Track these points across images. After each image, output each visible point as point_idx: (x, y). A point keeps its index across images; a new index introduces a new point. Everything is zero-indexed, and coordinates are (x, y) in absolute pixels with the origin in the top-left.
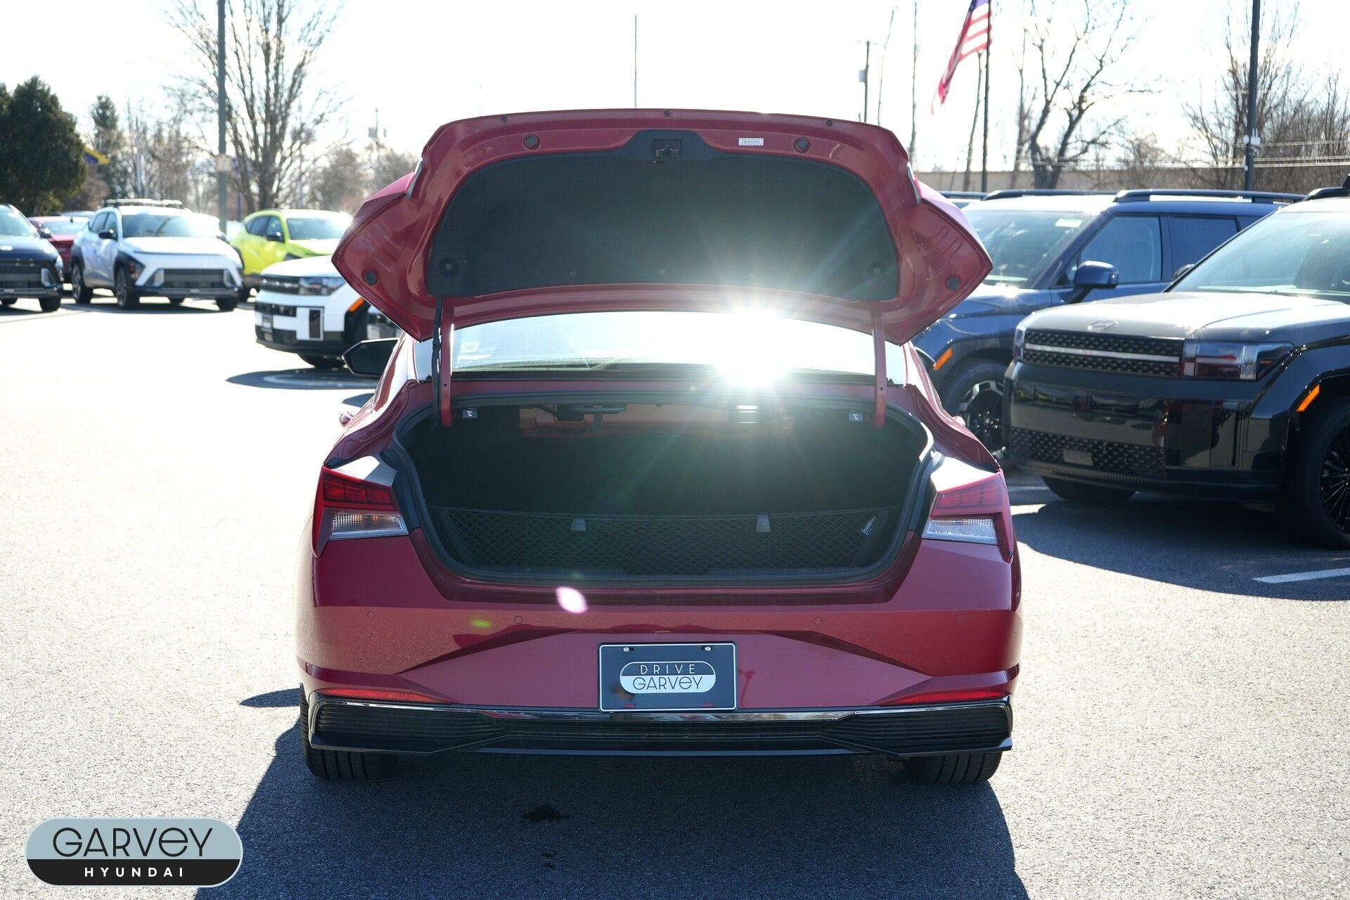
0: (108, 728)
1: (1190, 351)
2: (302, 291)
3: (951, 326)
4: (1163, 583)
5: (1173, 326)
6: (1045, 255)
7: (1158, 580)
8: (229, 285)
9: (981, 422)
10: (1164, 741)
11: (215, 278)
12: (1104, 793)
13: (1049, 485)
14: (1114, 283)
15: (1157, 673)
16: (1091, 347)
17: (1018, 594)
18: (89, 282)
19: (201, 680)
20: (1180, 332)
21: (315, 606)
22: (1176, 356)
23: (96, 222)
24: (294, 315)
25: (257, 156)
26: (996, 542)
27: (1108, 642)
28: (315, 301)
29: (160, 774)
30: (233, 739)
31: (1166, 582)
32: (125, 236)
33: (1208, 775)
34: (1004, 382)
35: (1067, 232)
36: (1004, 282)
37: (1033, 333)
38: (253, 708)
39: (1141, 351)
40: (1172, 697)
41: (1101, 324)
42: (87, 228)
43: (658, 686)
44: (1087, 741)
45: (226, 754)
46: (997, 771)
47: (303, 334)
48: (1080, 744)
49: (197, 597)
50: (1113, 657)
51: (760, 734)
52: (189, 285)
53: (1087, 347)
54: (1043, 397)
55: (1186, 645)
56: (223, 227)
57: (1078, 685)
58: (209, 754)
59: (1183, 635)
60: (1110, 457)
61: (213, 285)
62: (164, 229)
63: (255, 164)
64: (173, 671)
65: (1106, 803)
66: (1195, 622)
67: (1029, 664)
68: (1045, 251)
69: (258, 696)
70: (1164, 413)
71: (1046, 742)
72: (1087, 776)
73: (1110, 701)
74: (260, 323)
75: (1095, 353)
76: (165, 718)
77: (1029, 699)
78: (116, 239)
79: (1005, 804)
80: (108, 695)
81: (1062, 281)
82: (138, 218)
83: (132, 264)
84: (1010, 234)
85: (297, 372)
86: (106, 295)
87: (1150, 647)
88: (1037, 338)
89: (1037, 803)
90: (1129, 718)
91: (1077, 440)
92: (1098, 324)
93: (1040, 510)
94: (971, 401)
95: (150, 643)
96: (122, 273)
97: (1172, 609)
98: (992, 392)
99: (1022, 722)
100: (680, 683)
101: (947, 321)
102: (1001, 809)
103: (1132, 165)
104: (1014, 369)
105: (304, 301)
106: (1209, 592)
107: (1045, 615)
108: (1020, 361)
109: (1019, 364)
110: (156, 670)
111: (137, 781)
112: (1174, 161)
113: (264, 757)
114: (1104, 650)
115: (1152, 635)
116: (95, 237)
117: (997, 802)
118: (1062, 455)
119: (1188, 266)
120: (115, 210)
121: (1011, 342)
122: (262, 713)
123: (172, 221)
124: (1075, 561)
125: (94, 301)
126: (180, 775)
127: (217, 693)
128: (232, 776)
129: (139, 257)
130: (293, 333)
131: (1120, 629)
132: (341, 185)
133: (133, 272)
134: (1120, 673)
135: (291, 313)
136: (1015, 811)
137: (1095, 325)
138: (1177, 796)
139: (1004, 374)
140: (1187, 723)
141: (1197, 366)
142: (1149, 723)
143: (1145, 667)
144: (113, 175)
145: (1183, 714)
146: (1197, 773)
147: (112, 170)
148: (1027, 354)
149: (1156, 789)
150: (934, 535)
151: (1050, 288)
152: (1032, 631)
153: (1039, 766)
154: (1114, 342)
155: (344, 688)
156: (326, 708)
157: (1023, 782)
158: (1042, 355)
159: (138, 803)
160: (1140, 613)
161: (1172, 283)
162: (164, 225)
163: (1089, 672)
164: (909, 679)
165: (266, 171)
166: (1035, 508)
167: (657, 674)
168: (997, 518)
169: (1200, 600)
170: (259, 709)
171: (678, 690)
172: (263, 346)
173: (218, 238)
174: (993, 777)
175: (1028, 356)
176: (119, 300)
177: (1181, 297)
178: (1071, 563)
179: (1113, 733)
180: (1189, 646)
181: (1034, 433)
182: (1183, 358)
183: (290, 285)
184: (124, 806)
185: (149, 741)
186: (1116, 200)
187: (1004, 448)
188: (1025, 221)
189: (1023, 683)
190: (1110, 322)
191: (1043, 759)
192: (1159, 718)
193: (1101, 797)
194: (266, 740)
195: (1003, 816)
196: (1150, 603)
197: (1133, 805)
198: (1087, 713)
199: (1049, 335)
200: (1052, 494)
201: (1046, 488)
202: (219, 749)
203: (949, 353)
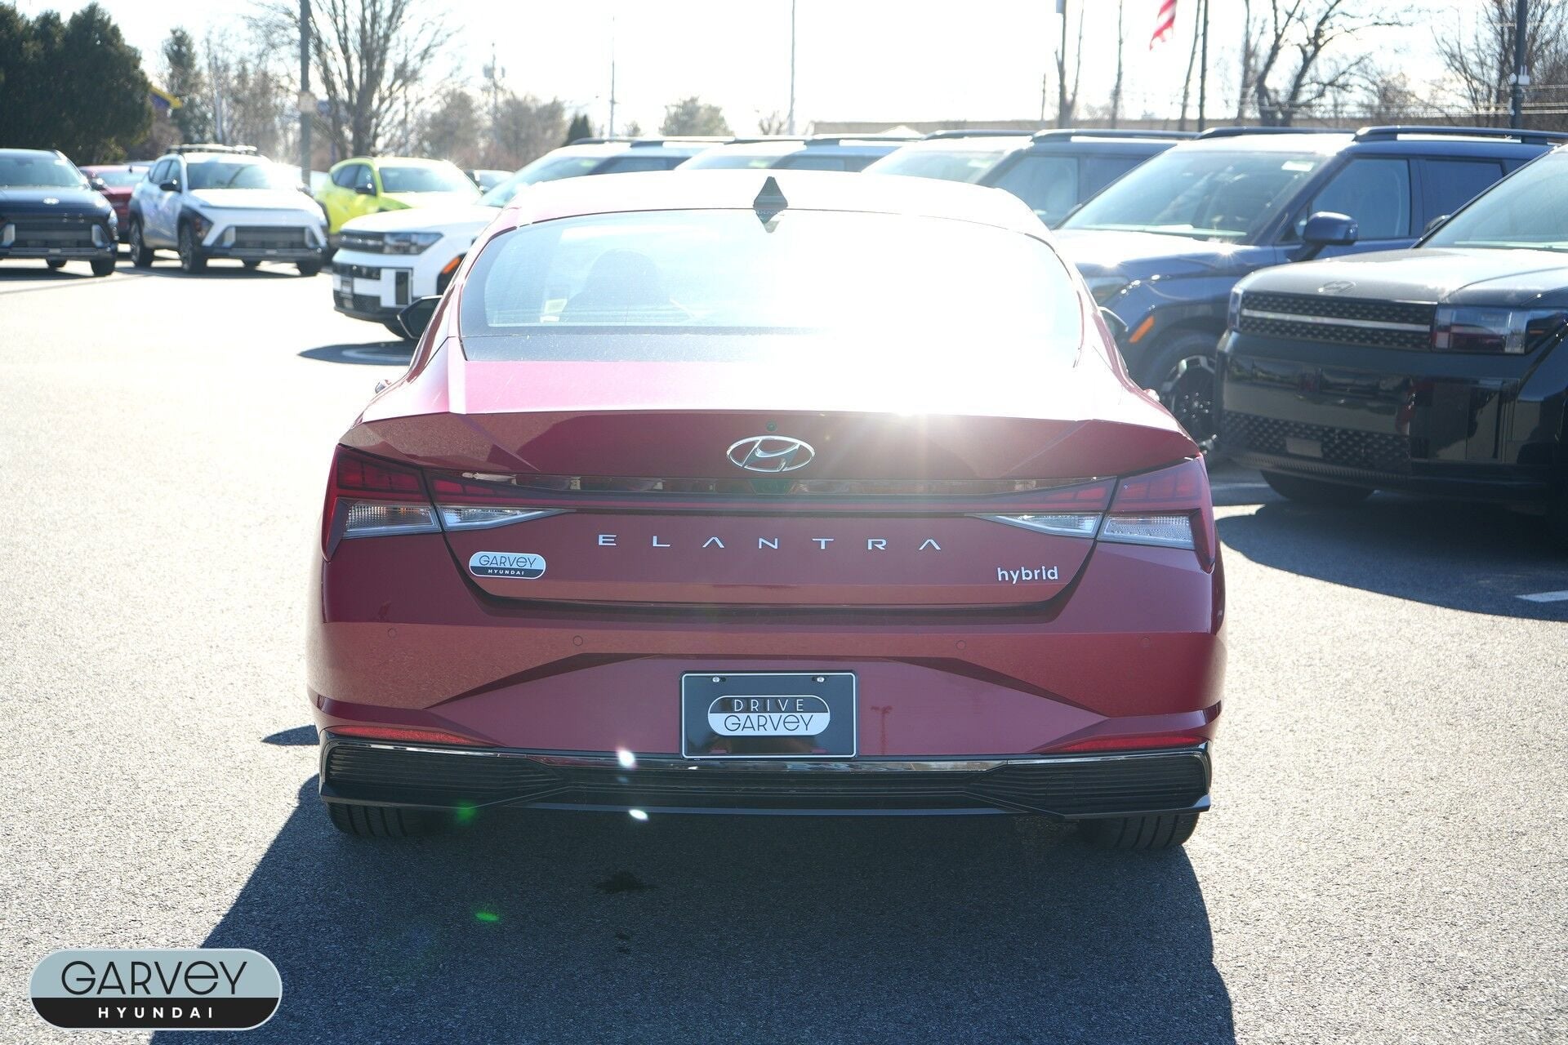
0: (96, 769)
1: (1444, 318)
2: (387, 249)
3: (1153, 289)
4: (1407, 601)
5: (1422, 287)
6: (1268, 205)
7: (1400, 597)
8: (311, 245)
9: (1189, 406)
10: (1406, 797)
11: (296, 237)
12: (1329, 862)
13: (1269, 483)
14: (1352, 238)
15: (1397, 712)
16: (1323, 313)
17: (1220, 613)
18: (150, 242)
19: (219, 710)
20: (1432, 295)
21: (325, 622)
22: (1427, 324)
23: (158, 172)
24: (378, 278)
25: (350, 97)
26: (1192, 547)
27: (1338, 672)
28: (402, 261)
29: (151, 828)
30: (248, 785)
31: (1410, 599)
32: (191, 187)
33: (1460, 841)
34: (1216, 356)
35: (1296, 177)
36: (1218, 237)
37: (1252, 297)
38: (276, 747)
39: (1383, 318)
40: (1415, 742)
41: (1335, 286)
42: (147, 179)
43: (756, 727)
44: (1308, 795)
45: (236, 804)
46: (1194, 833)
47: (389, 300)
48: (1300, 800)
49: (228, 610)
50: (1343, 691)
51: (887, 788)
52: (264, 245)
53: (1317, 314)
54: (1264, 375)
55: (1433, 677)
56: (306, 178)
57: (1299, 726)
58: (216, 804)
59: (1430, 665)
60: (1344, 447)
61: (292, 246)
62: (238, 180)
63: (349, 106)
64: (186, 700)
65: (1330, 876)
66: (1445, 648)
67: (1239, 698)
68: (1269, 199)
69: (285, 732)
70: (1410, 394)
71: (1256, 796)
72: (1306, 841)
73: (1339, 746)
74: (338, 287)
75: (1327, 320)
76: (168, 757)
77: (1237, 742)
78: (180, 191)
79: (1202, 876)
80: (102, 729)
81: (1289, 234)
82: (207, 167)
83: (198, 220)
84: (1227, 179)
85: (383, 345)
86: (171, 257)
87: (1390, 680)
88: (1256, 302)
89: (1243, 875)
90: (1361, 767)
91: (1303, 426)
92: (1331, 286)
93: (1258, 512)
94: (1175, 381)
95: (163, 664)
96: (186, 230)
97: (1417, 633)
98: (1203, 370)
99: (1227, 771)
100: (784, 722)
101: (1149, 284)
102: (1197, 882)
103: (1376, 110)
104: (1228, 341)
105: (389, 262)
106: (1463, 613)
107: (1260, 638)
108: (1236, 331)
109: (1234, 335)
110: (166, 699)
111: (123, 838)
112: (1427, 106)
113: (280, 808)
114: (1331, 682)
115: (1391, 664)
116: (156, 189)
117: (1193, 873)
118: (1285, 445)
119: (1443, 217)
120: (180, 158)
121: (1225, 309)
122: (288, 752)
123: (245, 171)
124: (1299, 573)
125: (155, 264)
126: (176, 830)
127: (235, 728)
128: (240, 831)
129: (206, 213)
130: (377, 299)
131: (1353, 657)
132: (451, 133)
133: (199, 230)
134: (1350, 711)
135: (374, 275)
136: (1215, 885)
137: (1328, 287)
138: (1421, 868)
139: (1215, 347)
140: (1434, 774)
141: (1452, 338)
142: (1386, 775)
143: (1382, 704)
144: (190, 122)
145: (1428, 764)
146: (1446, 839)
147: (188, 114)
148: (1245, 322)
149: (1393, 859)
150: (1114, 537)
151: (1273, 245)
152: (1243, 658)
153: (1246, 828)
154: (1351, 307)
155: (360, 727)
156: (337, 751)
157: (1226, 848)
158: (1262, 323)
159: (119, 865)
160: (1377, 638)
161: (1421, 239)
162: (237, 174)
163: (1312, 710)
164: (1082, 720)
165: (361, 115)
166: (1251, 510)
167: (755, 711)
168: (1196, 517)
169: (1452, 621)
170: (284, 747)
171: (782, 731)
172: (343, 315)
173: (299, 190)
174: (1188, 841)
175: (1245, 325)
176: (183, 263)
177: (1434, 255)
178: (1293, 576)
179: (1340, 786)
180: (1438, 679)
181: (1251, 418)
182: (1435, 327)
183: (373, 242)
184: (101, 869)
185: (143, 786)
186: (1355, 139)
187: (1214, 436)
188: (1245, 164)
189: (1230, 723)
190: (1346, 282)
191: (1253, 818)
192: (1398, 768)
193: (1324, 868)
194: (288, 787)
195: (1200, 890)
196: (1390, 625)
197: (1364, 879)
198: (1309, 761)
199: (1271, 299)
200: (1272, 492)
201: (1265, 485)
202: (228, 797)
203: (1149, 322)
